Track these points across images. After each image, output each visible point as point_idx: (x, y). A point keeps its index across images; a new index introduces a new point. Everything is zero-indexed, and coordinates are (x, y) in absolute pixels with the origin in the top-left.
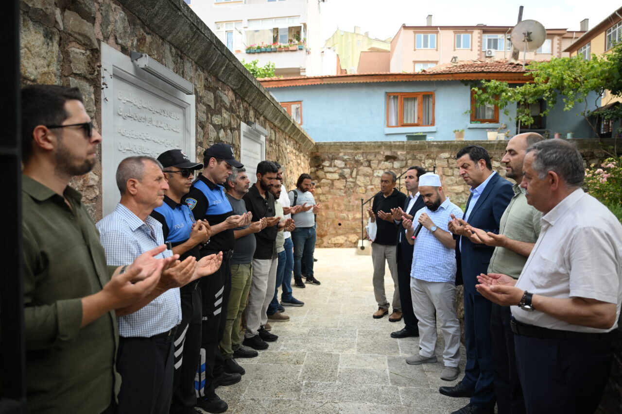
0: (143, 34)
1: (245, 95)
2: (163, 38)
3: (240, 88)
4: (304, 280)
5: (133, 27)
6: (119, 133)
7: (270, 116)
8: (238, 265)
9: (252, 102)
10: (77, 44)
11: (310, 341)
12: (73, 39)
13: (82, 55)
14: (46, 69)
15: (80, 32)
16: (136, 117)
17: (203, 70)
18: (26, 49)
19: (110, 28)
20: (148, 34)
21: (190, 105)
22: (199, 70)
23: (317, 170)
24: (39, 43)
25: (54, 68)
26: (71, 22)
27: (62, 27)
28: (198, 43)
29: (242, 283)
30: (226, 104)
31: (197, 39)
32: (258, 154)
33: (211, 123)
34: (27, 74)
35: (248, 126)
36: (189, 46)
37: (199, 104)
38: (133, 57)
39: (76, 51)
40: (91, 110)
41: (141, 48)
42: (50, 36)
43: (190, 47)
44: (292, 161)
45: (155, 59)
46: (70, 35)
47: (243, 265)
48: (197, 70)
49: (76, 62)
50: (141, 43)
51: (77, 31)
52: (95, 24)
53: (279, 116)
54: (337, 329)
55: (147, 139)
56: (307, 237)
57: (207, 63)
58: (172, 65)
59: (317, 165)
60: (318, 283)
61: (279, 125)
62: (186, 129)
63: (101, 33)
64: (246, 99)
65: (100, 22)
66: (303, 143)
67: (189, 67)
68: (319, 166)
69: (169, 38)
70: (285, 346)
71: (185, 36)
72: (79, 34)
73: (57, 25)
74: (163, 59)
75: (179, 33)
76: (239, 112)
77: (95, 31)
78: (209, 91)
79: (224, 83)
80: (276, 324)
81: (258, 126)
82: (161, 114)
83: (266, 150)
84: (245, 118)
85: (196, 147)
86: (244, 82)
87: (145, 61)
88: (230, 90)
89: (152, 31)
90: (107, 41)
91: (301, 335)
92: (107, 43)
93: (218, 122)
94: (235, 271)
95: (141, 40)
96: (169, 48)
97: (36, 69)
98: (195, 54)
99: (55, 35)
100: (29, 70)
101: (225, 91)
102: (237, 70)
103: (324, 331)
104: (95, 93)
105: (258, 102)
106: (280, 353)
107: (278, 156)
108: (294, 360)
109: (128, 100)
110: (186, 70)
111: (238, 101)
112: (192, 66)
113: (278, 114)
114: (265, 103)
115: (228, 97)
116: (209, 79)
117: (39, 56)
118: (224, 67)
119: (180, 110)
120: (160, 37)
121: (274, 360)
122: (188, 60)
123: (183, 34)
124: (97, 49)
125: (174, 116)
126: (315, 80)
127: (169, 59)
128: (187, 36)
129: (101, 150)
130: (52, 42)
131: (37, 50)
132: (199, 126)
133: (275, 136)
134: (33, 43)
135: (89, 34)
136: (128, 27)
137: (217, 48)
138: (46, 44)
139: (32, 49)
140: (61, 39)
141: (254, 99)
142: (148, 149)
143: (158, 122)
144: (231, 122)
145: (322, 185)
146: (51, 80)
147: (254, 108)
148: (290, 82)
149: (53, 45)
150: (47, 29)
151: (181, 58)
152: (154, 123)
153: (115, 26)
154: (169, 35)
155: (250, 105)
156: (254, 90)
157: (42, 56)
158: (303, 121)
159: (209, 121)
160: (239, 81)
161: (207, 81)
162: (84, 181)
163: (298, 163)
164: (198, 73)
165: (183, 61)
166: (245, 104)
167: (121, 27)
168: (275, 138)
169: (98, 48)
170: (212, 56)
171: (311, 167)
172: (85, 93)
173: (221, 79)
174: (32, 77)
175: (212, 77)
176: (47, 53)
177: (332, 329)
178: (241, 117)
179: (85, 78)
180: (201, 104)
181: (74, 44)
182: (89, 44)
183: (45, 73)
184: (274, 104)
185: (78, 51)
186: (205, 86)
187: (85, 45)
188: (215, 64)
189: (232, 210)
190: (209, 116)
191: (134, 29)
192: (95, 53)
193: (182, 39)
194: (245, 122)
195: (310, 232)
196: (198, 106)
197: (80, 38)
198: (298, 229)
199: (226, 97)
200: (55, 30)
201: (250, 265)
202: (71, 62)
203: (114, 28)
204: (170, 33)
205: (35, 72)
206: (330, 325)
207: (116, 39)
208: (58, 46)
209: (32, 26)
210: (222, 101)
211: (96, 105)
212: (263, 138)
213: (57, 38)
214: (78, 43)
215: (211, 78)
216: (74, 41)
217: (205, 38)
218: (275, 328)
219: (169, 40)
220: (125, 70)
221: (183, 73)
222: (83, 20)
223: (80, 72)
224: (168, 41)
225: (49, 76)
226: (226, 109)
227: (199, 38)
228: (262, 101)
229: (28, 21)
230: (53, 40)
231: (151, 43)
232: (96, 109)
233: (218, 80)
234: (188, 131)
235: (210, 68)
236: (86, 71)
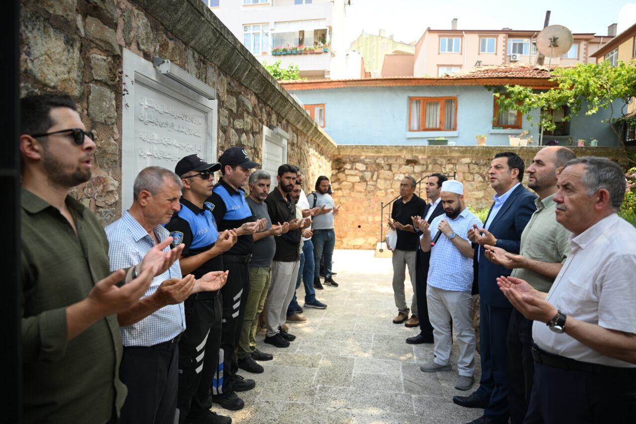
0: (165, 40)
1: (268, 99)
2: (186, 44)
3: (263, 92)
5: (155, 32)
6: (141, 138)
7: (292, 119)
8: (257, 268)
9: (274, 106)
10: (98, 51)
11: (325, 344)
12: (95, 46)
13: (103, 61)
14: (66, 76)
15: (101, 38)
16: (158, 122)
17: (226, 74)
18: (46, 56)
19: (132, 34)
20: (171, 39)
21: (212, 109)
22: (222, 75)
23: (338, 173)
24: (60, 49)
25: (74, 74)
26: (92, 28)
27: (83, 33)
28: (221, 48)
29: (261, 286)
30: (248, 108)
31: (220, 44)
32: (279, 158)
33: (233, 127)
34: (47, 81)
35: (271, 130)
36: (212, 51)
37: (221, 108)
38: (156, 63)
39: (98, 57)
40: (112, 116)
41: (163, 54)
42: (71, 42)
43: (213, 53)
44: (313, 164)
45: (177, 64)
46: (91, 41)
47: (262, 268)
48: (219, 75)
49: (97, 68)
50: (163, 49)
51: (98, 37)
52: (117, 30)
53: (301, 119)
54: (353, 333)
55: (168, 144)
56: (326, 239)
57: (230, 68)
58: (194, 70)
59: (338, 167)
60: (335, 285)
61: (301, 128)
62: (208, 134)
63: (123, 39)
64: (269, 103)
65: (123, 28)
66: (325, 146)
67: (211, 72)
68: (340, 168)
69: (192, 43)
70: (301, 349)
71: (209, 41)
72: (101, 40)
73: (78, 32)
74: (186, 65)
75: (203, 39)
76: (261, 116)
77: (117, 38)
78: (232, 95)
79: (247, 88)
80: (293, 325)
81: (279, 130)
82: (182, 119)
83: (287, 153)
84: (267, 122)
85: (218, 151)
86: (266, 87)
87: (166, 67)
88: (252, 95)
89: (175, 36)
90: (129, 47)
91: (318, 337)
92: (130, 49)
93: (240, 126)
94: (254, 274)
95: (164, 46)
96: (192, 53)
97: (56, 75)
98: (218, 60)
99: (76, 41)
100: (49, 77)
101: (247, 95)
102: (260, 74)
103: (341, 334)
104: (116, 99)
105: (281, 106)
106: (296, 355)
107: (299, 159)
108: (310, 363)
109: (150, 105)
110: (209, 75)
111: (261, 105)
112: (215, 71)
113: (301, 118)
114: (287, 107)
115: (250, 101)
116: (232, 84)
117: (59, 62)
118: (247, 72)
119: (202, 115)
120: (184, 43)
121: (290, 362)
122: (211, 65)
123: (207, 39)
124: (118, 55)
125: (196, 121)
126: (338, 83)
127: (192, 65)
128: (210, 42)
129: (121, 155)
130: (73, 49)
131: (58, 56)
132: (220, 131)
133: (297, 139)
134: (53, 50)
135: (110, 41)
136: (151, 33)
137: (240, 53)
138: (67, 50)
139: (53, 55)
140: (82, 45)
141: (276, 103)
142: (169, 154)
143: (179, 127)
144: (253, 126)
145: (342, 188)
146: (71, 86)
147: (276, 112)
148: (314, 84)
149: (73, 52)
150: (67, 35)
151: (204, 63)
152: (176, 128)
153: (137, 32)
154: (192, 41)
155: (272, 109)
156: (276, 94)
157: (62, 63)
158: (326, 124)
159: (231, 125)
160: (262, 85)
161: (230, 85)
162: (104, 186)
163: (319, 165)
164: (220, 78)
165: (206, 66)
166: (268, 108)
167: (144, 33)
168: (297, 141)
169: (120, 54)
170: (235, 61)
171: (332, 170)
172: (106, 99)
173: (244, 84)
174: (52, 84)
175: (235, 82)
176: (67, 60)
177: (348, 332)
178: (264, 121)
179: (106, 84)
180: (223, 109)
181: (95, 50)
182: (110, 50)
183: (65, 80)
184: (296, 108)
185: (99, 57)
186: (227, 91)
187: (106, 51)
188: (238, 69)
189: (251, 215)
190: (232, 120)
191: (156, 34)
192: (117, 59)
193: (205, 44)
194: (267, 125)
195: (329, 234)
196: (220, 110)
197: (102, 44)
198: (318, 232)
199: (249, 102)
200: (76, 37)
201: (269, 269)
202: (92, 68)
203: (136, 34)
204: (193, 39)
205: (55, 79)
206: (346, 328)
207: (138, 45)
208: (79, 53)
209: (52, 33)
210: (244, 105)
211: (117, 111)
212: (285, 142)
213: (78, 44)
214: (99, 49)
215: (234, 82)
216: (95, 47)
217: (228, 43)
218: (291, 329)
219: (192, 45)
220: (147, 76)
221: (206, 78)
222: (105, 26)
223: (101, 79)
224: (191, 47)
225: (70, 83)
226: (248, 113)
227: (222, 43)
228: (285, 105)
229: (49, 27)
230: (74, 46)
231: (173, 49)
232: (117, 114)
233: (241, 84)
234: (210, 136)
235: (233, 73)
236: (107, 77)
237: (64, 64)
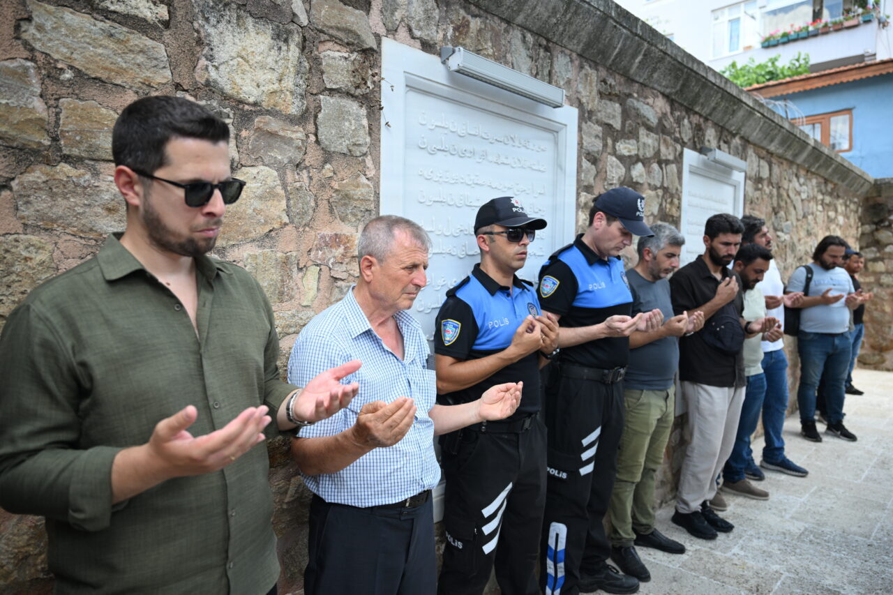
0: (464, 18)
1: (694, 101)
2: (508, 22)
3: (681, 90)
4: (821, 427)
5: (445, 9)
6: (421, 175)
7: (755, 135)
8: (639, 392)
9: (710, 114)
10: (335, 45)
11: (798, 551)
12: (327, 38)
13: (343, 60)
14: (276, 86)
15: (339, 25)
16: (455, 150)
17: (595, 65)
18: (240, 59)
19: (398, 15)
20: (475, 16)
21: (566, 125)
22: (587, 67)
23: (877, 230)
24: (263, 47)
25: (289, 83)
26: (323, 12)
27: (304, 20)
28: (578, 20)
30: (648, 120)
31: (576, 13)
32: (726, 204)
33: (614, 153)
34: (242, 96)
35: (702, 157)
36: (561, 28)
37: (586, 123)
38: (444, 57)
39: (335, 58)
40: (360, 142)
41: (461, 41)
42: (285, 36)
43: (564, 30)
44: (813, 214)
45: (487, 56)
46: (321, 31)
47: (650, 393)
48: (582, 67)
49: (331, 71)
50: (460, 33)
51: (333, 24)
52: (371, 12)
53: (776, 135)
54: (869, 542)
55: (477, 184)
56: (831, 351)
57: (604, 53)
58: (525, 63)
59: (876, 220)
60: (851, 437)
61: (780, 151)
62: (559, 166)
63: (381, 24)
64: (697, 109)
65: (380, 7)
66: (843, 181)
67: (562, 63)
68: (882, 221)
69: (520, 19)
70: (742, 549)
71: (550, 11)
72: (338, 29)
73: (295, 20)
74: (508, 56)
75: (538, 8)
76: (680, 133)
77: (370, 24)
78: (611, 100)
79: (643, 85)
80: (740, 500)
81: (722, 155)
82: (506, 144)
83: (745, 196)
84: (694, 142)
85: (578, 195)
86: (687, 80)
87: (456, 61)
88: (657, 97)
89: (486, 11)
90: (394, 35)
91: (784, 534)
92: (395, 39)
93: (629, 152)
94: (634, 401)
95: (462, 28)
96: (520, 36)
97: (258, 86)
98: (575, 42)
99: (293, 34)
100: (244, 88)
101: (646, 97)
102: (669, 59)
103: (837, 539)
104: (369, 116)
105: (725, 112)
106: (730, 559)
107: (775, 205)
108: (753, 582)
109: (439, 124)
110: (556, 67)
111: (677, 114)
112: (572, 61)
113: (776, 132)
114: (740, 114)
115: (653, 108)
116: (611, 81)
117: (263, 67)
118: (640, 58)
119: (549, 136)
120: (502, 19)
121: (712, 570)
122: (562, 52)
123: (546, 8)
124: (371, 49)
125: (534, 146)
127: (520, 54)
128: (554, 11)
129: (379, 202)
130: (288, 45)
131: (259, 58)
132: (584, 160)
133: (770, 170)
134: (253, 50)
135: (355, 28)
136: (434, 9)
137: (621, 25)
138: (276, 48)
139: (250, 57)
140: (304, 39)
141: (714, 109)
142: (478, 200)
143: (499, 156)
144: (659, 150)
145: (885, 256)
146: (285, 101)
147: (716, 125)
149: (288, 50)
150: (278, 26)
151: (547, 49)
152: (490, 158)
153: (407, 11)
154: (518, 15)
155: (706, 119)
156: (712, 92)
157: (268, 67)
158: (853, 144)
159: (609, 150)
160: (677, 78)
161: (606, 83)
162: (346, 248)
163: (828, 217)
164: (584, 71)
165: (551, 54)
166: (695, 119)
167: (420, 10)
168: (770, 174)
169: (375, 47)
170: (610, 39)
171: (862, 224)
172: (350, 118)
173: (637, 79)
174: (251, 100)
175: (617, 77)
176: (276, 62)
177: (857, 538)
178: (686, 140)
179: (349, 95)
180: (589, 123)
181: (330, 45)
182: (356, 42)
183: (274, 92)
184: (762, 114)
185: (337, 54)
186: (600, 93)
187: (348, 44)
188: (619, 53)
189: (630, 299)
190: (610, 141)
191: (446, 11)
192: (370, 55)
193: (544, 18)
194: (694, 148)
196: (584, 125)
197: (340, 35)
199: (650, 109)
200: (293, 27)
202: (322, 73)
203: (406, 14)
204: (520, 11)
205: (256, 92)
206: (854, 529)
207: (410, 30)
208: (297, 50)
209: (251, 24)
210: (638, 115)
211: (370, 134)
212: (738, 177)
213: (297, 38)
214: (336, 43)
215: (614, 78)
216: (328, 40)
217: (592, 9)
218: (734, 508)
219: (520, 23)
220: (436, 80)
221: (550, 73)
222: (347, 7)
223: (338, 86)
224: (518, 25)
225: (282, 96)
226: (649, 129)
227: (580, 11)
228: (734, 111)
229: (247, 17)
230: (290, 41)
231: (480, 31)
232: (371, 140)
233: (630, 80)
234: (561, 169)
235: (610, 61)
236: (350, 84)
237: (271, 68)
